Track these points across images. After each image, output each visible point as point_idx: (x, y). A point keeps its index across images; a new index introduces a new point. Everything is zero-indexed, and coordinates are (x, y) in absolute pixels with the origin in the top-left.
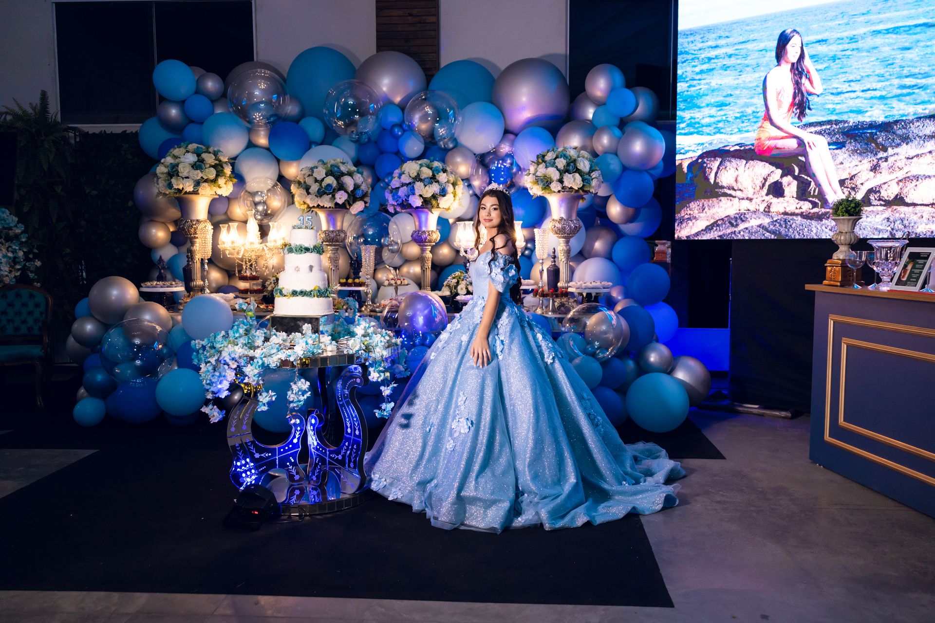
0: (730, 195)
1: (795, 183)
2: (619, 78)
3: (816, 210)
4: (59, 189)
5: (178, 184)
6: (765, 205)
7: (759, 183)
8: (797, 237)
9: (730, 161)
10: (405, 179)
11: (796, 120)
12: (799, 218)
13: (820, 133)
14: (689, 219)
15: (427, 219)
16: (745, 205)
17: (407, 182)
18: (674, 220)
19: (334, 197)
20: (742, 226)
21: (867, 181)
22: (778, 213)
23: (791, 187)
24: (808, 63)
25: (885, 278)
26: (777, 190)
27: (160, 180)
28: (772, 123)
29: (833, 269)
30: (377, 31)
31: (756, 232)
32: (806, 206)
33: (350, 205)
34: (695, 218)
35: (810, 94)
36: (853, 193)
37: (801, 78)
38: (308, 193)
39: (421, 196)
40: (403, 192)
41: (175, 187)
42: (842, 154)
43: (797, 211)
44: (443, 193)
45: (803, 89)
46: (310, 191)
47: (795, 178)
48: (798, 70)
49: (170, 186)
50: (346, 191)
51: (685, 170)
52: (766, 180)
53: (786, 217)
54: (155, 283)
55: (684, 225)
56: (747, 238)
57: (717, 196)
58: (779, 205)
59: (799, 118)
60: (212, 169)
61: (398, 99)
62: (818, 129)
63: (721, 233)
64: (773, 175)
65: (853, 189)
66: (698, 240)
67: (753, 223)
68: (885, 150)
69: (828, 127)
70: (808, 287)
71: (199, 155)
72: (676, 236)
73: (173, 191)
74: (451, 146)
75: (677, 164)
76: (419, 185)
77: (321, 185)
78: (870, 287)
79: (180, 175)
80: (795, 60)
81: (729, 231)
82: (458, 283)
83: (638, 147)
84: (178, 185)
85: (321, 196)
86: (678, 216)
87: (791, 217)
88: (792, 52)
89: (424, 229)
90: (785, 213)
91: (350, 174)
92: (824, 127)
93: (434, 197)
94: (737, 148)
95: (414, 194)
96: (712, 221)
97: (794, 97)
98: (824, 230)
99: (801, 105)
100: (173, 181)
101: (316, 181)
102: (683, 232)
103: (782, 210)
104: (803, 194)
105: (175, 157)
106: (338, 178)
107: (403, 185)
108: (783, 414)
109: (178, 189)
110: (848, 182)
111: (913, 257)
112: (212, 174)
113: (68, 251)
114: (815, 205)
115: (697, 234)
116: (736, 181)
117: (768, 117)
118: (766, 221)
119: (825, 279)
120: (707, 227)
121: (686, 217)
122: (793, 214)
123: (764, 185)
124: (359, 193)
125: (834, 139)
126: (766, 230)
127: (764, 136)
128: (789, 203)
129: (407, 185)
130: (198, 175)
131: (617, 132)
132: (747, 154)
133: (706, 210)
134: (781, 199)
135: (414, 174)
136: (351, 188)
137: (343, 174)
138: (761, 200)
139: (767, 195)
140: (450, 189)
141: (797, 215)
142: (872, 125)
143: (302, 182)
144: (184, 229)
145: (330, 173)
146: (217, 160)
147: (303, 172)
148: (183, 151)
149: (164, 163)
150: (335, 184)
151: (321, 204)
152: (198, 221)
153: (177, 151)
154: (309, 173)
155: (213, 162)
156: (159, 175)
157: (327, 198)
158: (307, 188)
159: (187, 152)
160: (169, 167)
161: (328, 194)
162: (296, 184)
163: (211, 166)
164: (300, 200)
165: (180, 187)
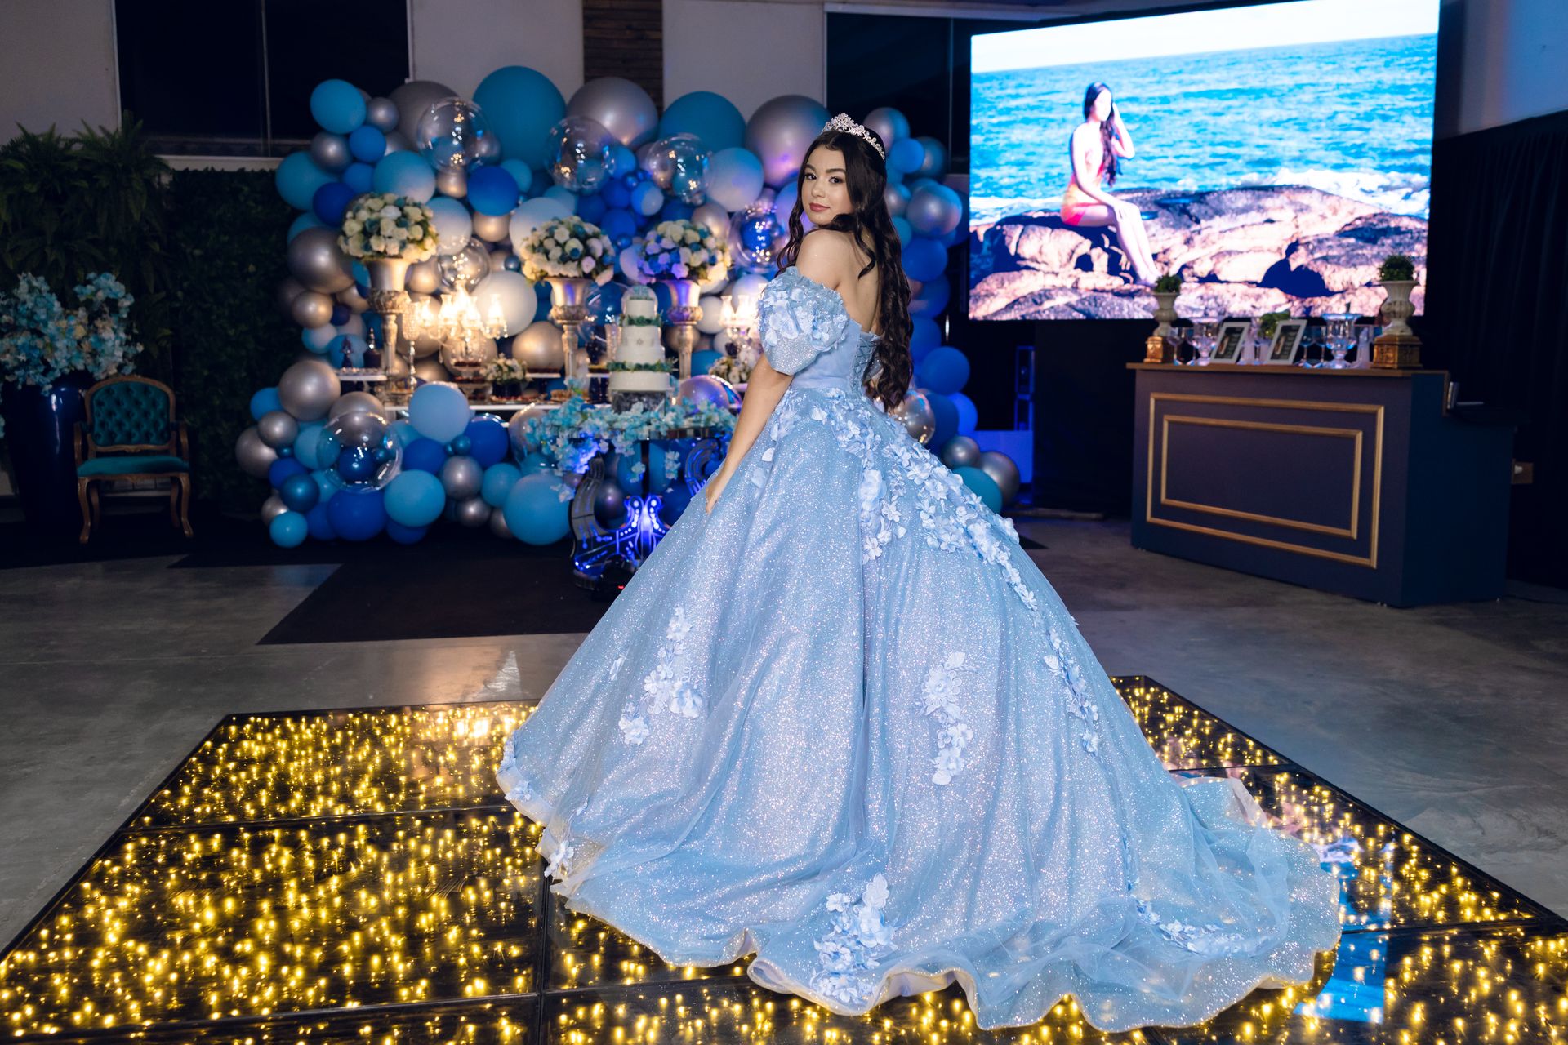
0: (1034, 269)
1: (1105, 257)
2: (902, 126)
3: (1128, 286)
4: (156, 247)
5: (378, 245)
6: (1072, 281)
7: (1065, 257)
8: (1108, 317)
9: (1033, 230)
10: (667, 243)
11: (1106, 185)
12: (1110, 296)
13: (1131, 201)
14: (987, 296)
15: (687, 292)
16: (1050, 282)
17: (670, 246)
18: (968, 297)
19: (579, 265)
20: (1047, 304)
21: (1180, 256)
22: (1087, 290)
23: (1100, 260)
24: (1118, 121)
25: (1204, 354)
26: (1085, 263)
27: (350, 241)
28: (1080, 187)
29: (1153, 345)
30: (585, 47)
31: (1063, 311)
32: (1117, 282)
33: (598, 274)
34: (993, 294)
35: (1123, 158)
36: (1166, 268)
37: (1110, 138)
38: (548, 259)
39: (687, 265)
40: (664, 259)
41: (375, 248)
42: (1155, 225)
43: (1108, 288)
44: (713, 261)
45: (1113, 150)
46: (550, 256)
47: (1106, 250)
48: (1108, 129)
49: (367, 247)
50: (594, 258)
51: (981, 238)
52: (1073, 252)
53: (1095, 294)
54: (357, 370)
55: (980, 303)
56: (1053, 318)
57: (1019, 269)
58: (1088, 281)
59: (1109, 183)
60: (419, 227)
61: (625, 140)
62: (1129, 196)
63: (1023, 313)
64: (1081, 247)
65: (1166, 264)
66: (997, 322)
67: (1060, 300)
68: (1198, 221)
69: (1140, 194)
70: (1130, 366)
71: (401, 209)
72: (971, 316)
74: (700, 202)
75: (972, 230)
76: (685, 252)
77: (563, 250)
78: (1189, 363)
79: (382, 233)
80: (1104, 118)
81: (1032, 310)
82: (729, 369)
83: (933, 208)
85: (565, 263)
86: (972, 292)
87: (1100, 294)
88: (1102, 107)
89: (684, 305)
90: (1095, 290)
91: (596, 236)
92: (1135, 195)
93: (703, 266)
94: (1041, 214)
95: (679, 262)
96: (1013, 299)
97: (1104, 161)
98: (1139, 309)
99: (1111, 169)
100: (373, 241)
101: (557, 244)
102: (980, 311)
103: (1091, 287)
104: (1114, 268)
105: (371, 211)
106: (584, 241)
107: (664, 250)
108: (1094, 515)
109: (379, 252)
110: (1161, 257)
111: (1230, 331)
112: (418, 232)
113: (167, 332)
114: (1126, 281)
115: (996, 313)
116: (1040, 252)
117: (1075, 181)
118: (1073, 299)
119: (1145, 357)
120: (1008, 306)
121: (983, 293)
122: (1103, 291)
123: (1071, 257)
124: (608, 259)
125: (1146, 209)
126: (1074, 308)
127: (1071, 202)
128: (1099, 277)
129: (669, 251)
130: (404, 233)
131: (905, 191)
132: (1053, 222)
133: (1006, 284)
134: (1090, 273)
135: (678, 238)
136: (599, 253)
137: (588, 237)
138: (1069, 275)
139: (1075, 268)
140: (719, 256)
141: (1107, 292)
142: (1185, 195)
143: (536, 245)
144: (378, 302)
145: (573, 235)
146: (423, 215)
147: (538, 233)
148: (381, 203)
149: (354, 217)
150: (581, 248)
151: (564, 274)
152: (396, 292)
153: (371, 203)
154: (547, 234)
155: (419, 218)
156: (349, 233)
157: (572, 265)
158: (547, 253)
159: (385, 205)
160: (364, 223)
161: (573, 261)
162: (527, 247)
163: (418, 223)
164: (537, 267)
165: (382, 249)
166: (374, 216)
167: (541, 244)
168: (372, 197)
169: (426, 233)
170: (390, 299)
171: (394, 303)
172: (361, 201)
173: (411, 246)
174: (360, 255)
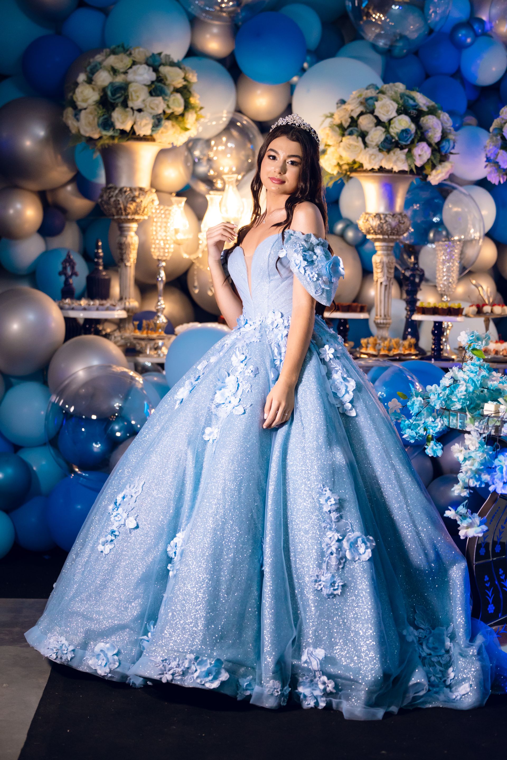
5: (124, 121)
19: (409, 155)
27: (83, 114)
33: (434, 167)
38: (366, 145)
41: (119, 126)
46: (368, 139)
49: (106, 124)
50: (430, 145)
54: (83, 302)
60: (178, 96)
71: (156, 70)
73: (111, 133)
77: (387, 131)
79: (130, 104)
84: (123, 123)
85: (389, 151)
91: (432, 112)
100: (116, 115)
101: (379, 123)
105: (114, 71)
106: (416, 119)
109: (123, 132)
112: (177, 104)
124: (449, 146)
130: (159, 105)
136: (436, 137)
137: (421, 113)
143: (346, 125)
144: (117, 203)
145: (403, 110)
146: (185, 79)
147: (349, 107)
148: (128, 61)
149: (90, 81)
150: (413, 127)
151: (387, 166)
152: (141, 189)
153: (112, 60)
154: (360, 109)
155: (179, 83)
156: (81, 104)
157: (400, 154)
158: (363, 135)
159: (134, 63)
160: (104, 90)
161: (402, 148)
162: (332, 127)
163: (177, 90)
164: (348, 157)
165: (128, 128)
166: (119, 79)
167: (354, 122)
168: (114, 52)
169: (187, 106)
170: (133, 199)
171: (138, 206)
172: (99, 58)
173: (168, 124)
174: (96, 136)
